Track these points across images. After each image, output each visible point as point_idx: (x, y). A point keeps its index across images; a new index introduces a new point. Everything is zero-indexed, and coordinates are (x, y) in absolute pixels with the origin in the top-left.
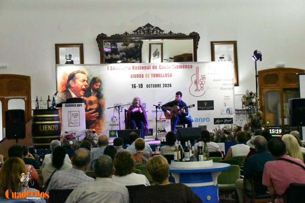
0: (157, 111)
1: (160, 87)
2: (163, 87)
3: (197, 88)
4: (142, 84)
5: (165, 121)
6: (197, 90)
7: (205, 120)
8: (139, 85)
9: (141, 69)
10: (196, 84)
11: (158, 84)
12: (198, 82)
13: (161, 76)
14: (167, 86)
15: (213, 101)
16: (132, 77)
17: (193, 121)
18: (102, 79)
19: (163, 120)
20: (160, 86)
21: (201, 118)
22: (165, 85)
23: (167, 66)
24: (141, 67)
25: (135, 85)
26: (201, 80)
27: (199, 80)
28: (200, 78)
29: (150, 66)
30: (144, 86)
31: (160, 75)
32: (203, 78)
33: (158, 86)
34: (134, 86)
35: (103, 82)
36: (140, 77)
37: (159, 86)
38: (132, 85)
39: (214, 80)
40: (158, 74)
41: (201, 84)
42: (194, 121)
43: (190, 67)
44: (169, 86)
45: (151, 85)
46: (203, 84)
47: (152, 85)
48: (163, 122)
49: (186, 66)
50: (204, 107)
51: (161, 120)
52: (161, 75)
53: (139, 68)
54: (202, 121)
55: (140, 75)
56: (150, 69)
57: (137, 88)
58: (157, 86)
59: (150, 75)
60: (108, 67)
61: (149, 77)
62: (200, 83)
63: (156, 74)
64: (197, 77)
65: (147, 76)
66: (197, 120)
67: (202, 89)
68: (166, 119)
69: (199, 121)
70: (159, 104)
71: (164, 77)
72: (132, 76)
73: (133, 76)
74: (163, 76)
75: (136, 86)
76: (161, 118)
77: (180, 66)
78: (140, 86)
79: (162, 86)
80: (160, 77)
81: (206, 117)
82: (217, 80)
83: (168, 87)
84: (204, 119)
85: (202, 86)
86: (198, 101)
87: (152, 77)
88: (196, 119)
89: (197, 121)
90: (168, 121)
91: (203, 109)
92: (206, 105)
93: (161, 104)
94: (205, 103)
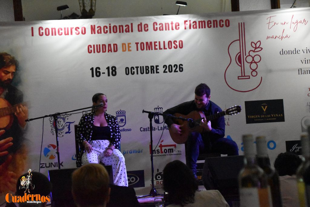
0: (151, 129)
1: (157, 72)
2: (165, 72)
3: (243, 71)
4: (115, 68)
5: (171, 150)
6: (243, 76)
8: (108, 68)
9: (110, 32)
10: (241, 63)
11: (151, 67)
12: (245, 57)
13: (157, 47)
14: (174, 69)
15: (282, 100)
16: (90, 52)
18: (19, 59)
19: (167, 148)
20: (157, 69)
22: (169, 69)
23: (172, 23)
24: (110, 27)
25: (99, 68)
26: (252, 54)
27: (247, 54)
28: (249, 48)
29: (132, 24)
30: (121, 71)
31: (155, 46)
32: (257, 47)
33: (153, 69)
34: (96, 72)
35: (21, 65)
36: (110, 50)
37: (155, 69)
38: (92, 69)
39: (283, 52)
40: (151, 43)
41: (251, 63)
43: (224, 23)
44: (178, 69)
45: (135, 69)
46: (256, 63)
47: (139, 69)
48: (167, 153)
49: (214, 21)
50: (262, 116)
51: (163, 148)
52: (158, 44)
53: (106, 30)
55: (110, 45)
56: (132, 31)
57: (104, 77)
58: (150, 69)
59: (134, 47)
60: (32, 28)
61: (129, 50)
62: (250, 59)
63: (147, 43)
64: (243, 45)
65: (126, 47)
67: (254, 73)
71: (165, 48)
72: (90, 49)
73: (92, 49)
74: (162, 46)
75: (101, 71)
76: (163, 144)
77: (202, 22)
78: (111, 71)
79: (161, 69)
80: (155, 49)
81: (268, 140)
82: (288, 52)
83: (175, 71)
85: (254, 66)
86: (246, 102)
87: (137, 50)
90: (179, 151)
91: (258, 120)
92: (265, 110)
93: (161, 111)
94: (262, 107)
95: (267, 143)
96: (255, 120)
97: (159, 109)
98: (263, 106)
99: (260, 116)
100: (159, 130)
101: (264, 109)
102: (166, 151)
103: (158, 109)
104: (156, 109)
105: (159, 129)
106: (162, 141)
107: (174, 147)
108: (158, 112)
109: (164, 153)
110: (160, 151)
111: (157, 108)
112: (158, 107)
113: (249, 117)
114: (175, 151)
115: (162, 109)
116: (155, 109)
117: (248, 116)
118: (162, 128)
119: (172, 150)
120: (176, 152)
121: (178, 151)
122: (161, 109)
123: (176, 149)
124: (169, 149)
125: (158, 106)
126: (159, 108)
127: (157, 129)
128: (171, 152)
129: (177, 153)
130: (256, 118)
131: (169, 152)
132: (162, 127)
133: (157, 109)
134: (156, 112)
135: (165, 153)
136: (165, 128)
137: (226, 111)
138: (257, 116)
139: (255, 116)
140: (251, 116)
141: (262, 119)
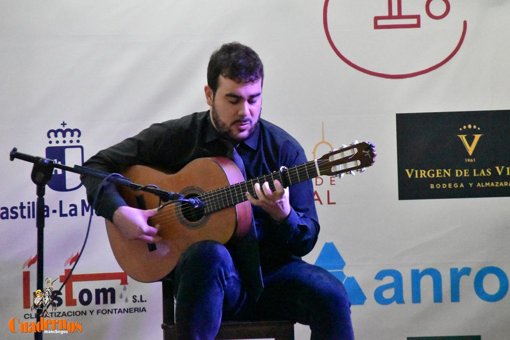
6: (394, 19)
7: (467, 283)
17: (361, 299)
19: (93, 286)
21: (434, 273)
42: (369, 294)
50: (458, 173)
51: (77, 287)
54: (438, 298)
70: (58, 141)
76: (78, 269)
81: (475, 264)
84: (456, 276)
86: (399, 116)
88: (389, 280)
89: (399, 298)
90: (138, 298)
91: (444, 186)
92: (471, 150)
93: (75, 143)
94: (463, 138)
95: (474, 274)
96: (432, 186)
97: (68, 134)
98: (463, 133)
99: (453, 173)
100: (62, 215)
101: (470, 144)
102: (86, 297)
103: (64, 136)
104: (56, 132)
105: (63, 213)
106: (76, 259)
107: (119, 281)
109: (79, 307)
110: (63, 297)
111: (60, 130)
112: (64, 129)
113: (410, 176)
114: (121, 297)
115: (79, 136)
116: (52, 134)
117: (407, 171)
118: (75, 209)
119: (109, 294)
121: (134, 297)
122: (76, 133)
123: (125, 289)
124: (98, 291)
125: (64, 124)
126: (68, 130)
127: (54, 211)
128: (105, 302)
129: (131, 305)
130: (436, 181)
131: (98, 302)
132: (75, 206)
133: (59, 134)
134: (54, 144)
135: (83, 303)
136: (87, 211)
137: (318, 162)
138: (441, 170)
139: (433, 170)
140: (416, 171)
141: (459, 185)
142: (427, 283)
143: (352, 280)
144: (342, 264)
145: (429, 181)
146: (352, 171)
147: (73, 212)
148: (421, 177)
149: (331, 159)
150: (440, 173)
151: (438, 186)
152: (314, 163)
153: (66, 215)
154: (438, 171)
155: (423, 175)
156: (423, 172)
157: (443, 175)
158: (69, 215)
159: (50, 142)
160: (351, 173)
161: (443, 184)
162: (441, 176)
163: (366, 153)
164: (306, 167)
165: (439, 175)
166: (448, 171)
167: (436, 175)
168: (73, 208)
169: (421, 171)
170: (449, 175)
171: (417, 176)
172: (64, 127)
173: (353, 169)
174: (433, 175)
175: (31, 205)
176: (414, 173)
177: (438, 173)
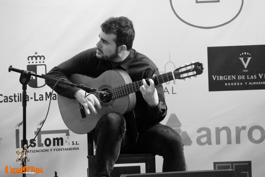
5: (60, 141)
7: (244, 134)
17: (189, 142)
19: (52, 137)
21: (227, 129)
42: (194, 140)
48: (51, 146)
50: (240, 78)
54: (229, 142)
66: (209, 135)
68: (63, 135)
69: (218, 142)
70: (33, 62)
81: (248, 124)
84: (238, 130)
86: (209, 49)
88: (204, 133)
89: (209, 142)
90: (75, 143)
91: (232, 84)
92: (246, 65)
93: (42, 63)
94: (242, 59)
95: (247, 129)
96: (226, 84)
97: (38, 58)
98: (241, 57)
99: (237, 77)
100: (35, 100)
101: (245, 63)
102: (48, 142)
103: (36, 59)
105: (36, 99)
106: (43, 123)
107: (65, 134)
108: (35, 64)
109: (45, 147)
110: (36, 142)
112: (36, 56)
113: (214, 79)
115: (44, 59)
116: (30, 58)
117: (213, 76)
118: (42, 97)
120: (69, 144)
121: (73, 142)
122: (42, 58)
123: (68, 138)
124: (54, 139)
126: (38, 56)
127: (32, 98)
129: (71, 146)
130: (228, 81)
133: (34, 58)
134: (31, 64)
135: (48, 146)
136: (48, 98)
137: (174, 72)
138: (230, 76)
139: (227, 76)
140: (218, 77)
141: (240, 83)
142: (223, 134)
143: (185, 133)
144: (180, 125)
145: (224, 81)
146: (191, 77)
147: (41, 99)
148: (220, 79)
149: (180, 71)
150: (230, 77)
151: (229, 84)
152: (171, 73)
153: (37, 100)
154: (229, 76)
155: (221, 79)
156: (221, 77)
157: (232, 79)
158: (39, 100)
159: (29, 63)
160: (191, 78)
161: (232, 83)
162: (231, 79)
163: (199, 68)
164: (167, 75)
165: (230, 78)
166: (234, 77)
167: (228, 79)
168: (41, 96)
169: (220, 77)
170: (235, 78)
171: (218, 79)
172: (36, 54)
173: (192, 76)
174: (227, 79)
175: (19, 95)
176: (217, 77)
177: (229, 78)
